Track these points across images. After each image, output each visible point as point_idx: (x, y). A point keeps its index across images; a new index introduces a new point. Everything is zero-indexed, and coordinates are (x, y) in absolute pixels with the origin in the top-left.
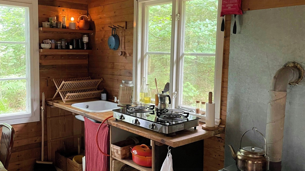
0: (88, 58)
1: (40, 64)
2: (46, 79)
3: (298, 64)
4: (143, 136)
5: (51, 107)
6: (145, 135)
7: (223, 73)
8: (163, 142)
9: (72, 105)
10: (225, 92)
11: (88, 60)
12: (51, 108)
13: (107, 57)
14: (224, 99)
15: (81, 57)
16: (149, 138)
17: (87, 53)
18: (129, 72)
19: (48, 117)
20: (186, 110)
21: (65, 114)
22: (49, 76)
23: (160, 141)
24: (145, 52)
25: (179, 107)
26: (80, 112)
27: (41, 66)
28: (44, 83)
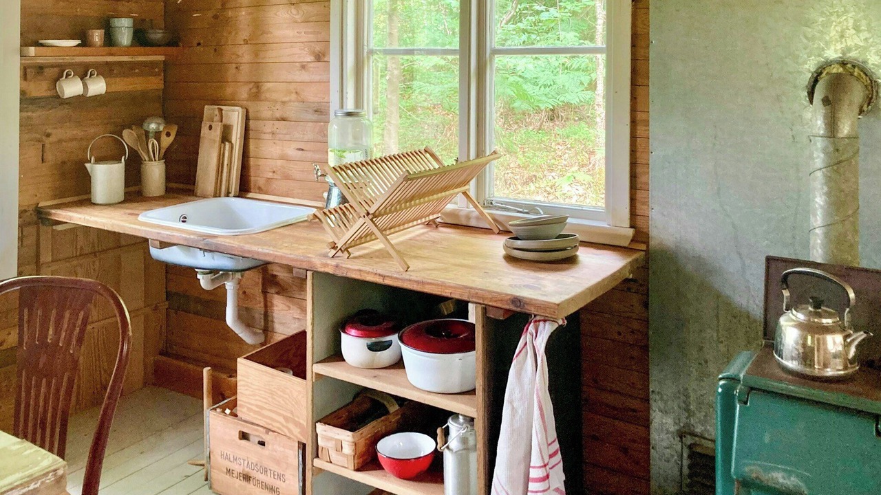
0: (165, 71)
1: (23, 93)
2: (39, 141)
3: (854, 67)
4: (439, 293)
5: (54, 227)
6: (447, 291)
7: (634, 98)
8: (518, 307)
9: (141, 218)
10: (642, 150)
11: (165, 78)
12: (53, 231)
13: (234, 66)
14: (639, 170)
15: (147, 69)
16: (465, 298)
17: (162, 58)
18: (315, 109)
19: (42, 260)
20: (515, 210)
21: (97, 249)
22: (49, 131)
23: (508, 304)
24: (365, 47)
25: (492, 203)
26: (183, 235)
27: (26, 101)
28: (34, 153)
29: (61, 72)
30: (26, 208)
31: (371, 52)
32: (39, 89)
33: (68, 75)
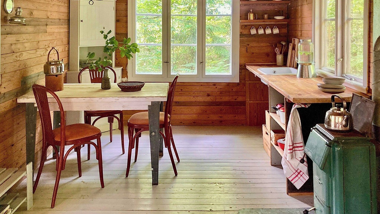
0: (288, 27)
1: (240, 33)
2: (246, 46)
7: (370, 37)
9: (258, 69)
10: (371, 57)
11: (287, 29)
14: (371, 65)
17: (286, 23)
22: (249, 44)
24: (323, 18)
27: (241, 35)
28: (244, 49)
29: (251, 27)
30: (242, 64)
31: (325, 20)
32: (245, 32)
33: (253, 28)
